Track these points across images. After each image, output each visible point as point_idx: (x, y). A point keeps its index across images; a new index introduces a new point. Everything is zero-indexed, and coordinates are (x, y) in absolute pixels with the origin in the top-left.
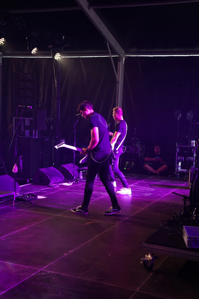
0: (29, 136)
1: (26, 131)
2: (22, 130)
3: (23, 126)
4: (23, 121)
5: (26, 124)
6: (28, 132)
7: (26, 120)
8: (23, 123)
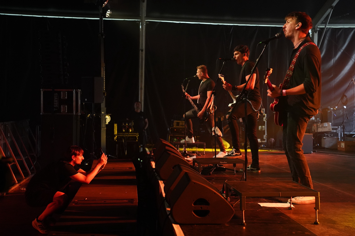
0: (67, 112)
1: (62, 106)
2: (55, 105)
3: (56, 100)
4: (57, 94)
5: (62, 98)
6: (66, 107)
7: (62, 92)
8: (57, 96)
